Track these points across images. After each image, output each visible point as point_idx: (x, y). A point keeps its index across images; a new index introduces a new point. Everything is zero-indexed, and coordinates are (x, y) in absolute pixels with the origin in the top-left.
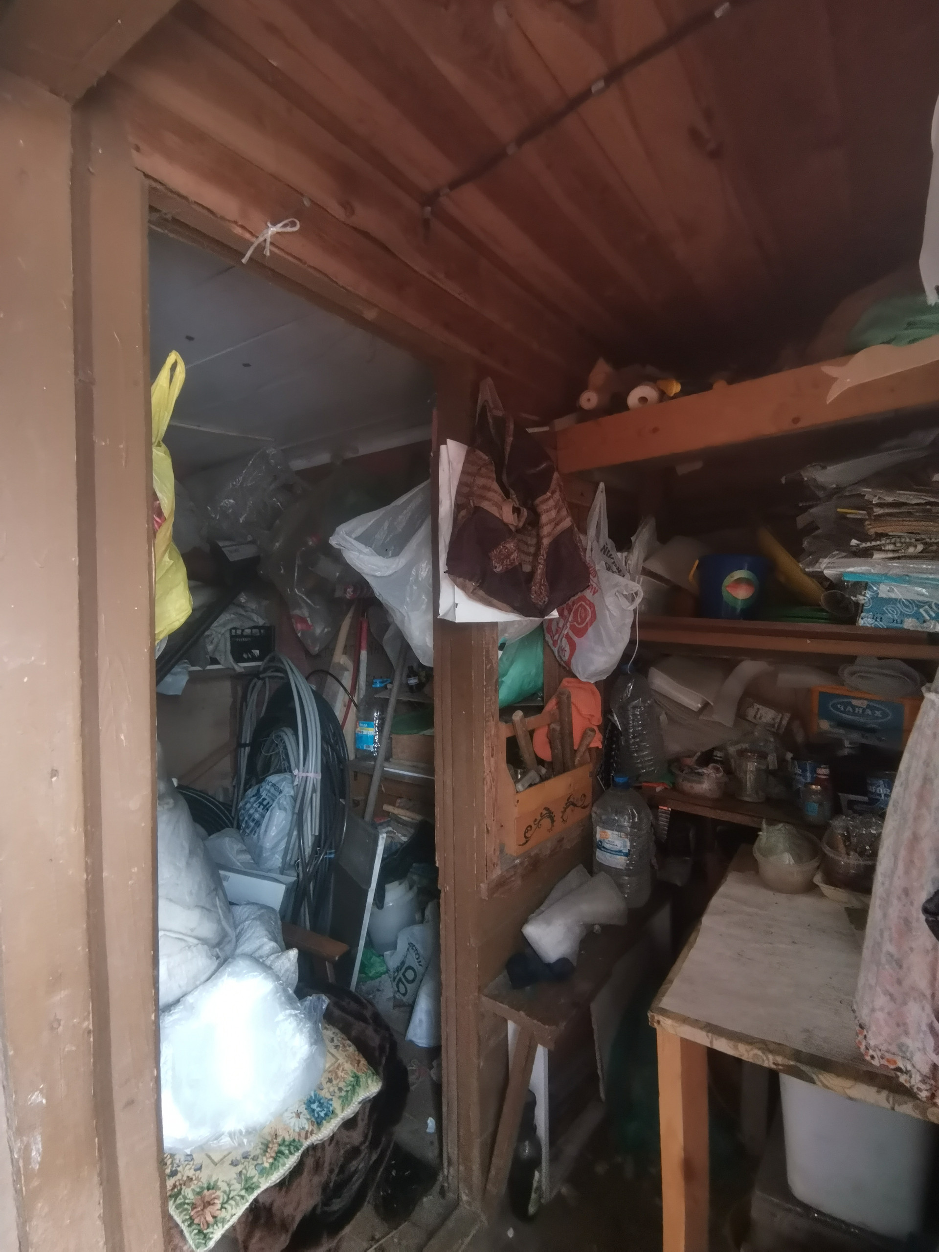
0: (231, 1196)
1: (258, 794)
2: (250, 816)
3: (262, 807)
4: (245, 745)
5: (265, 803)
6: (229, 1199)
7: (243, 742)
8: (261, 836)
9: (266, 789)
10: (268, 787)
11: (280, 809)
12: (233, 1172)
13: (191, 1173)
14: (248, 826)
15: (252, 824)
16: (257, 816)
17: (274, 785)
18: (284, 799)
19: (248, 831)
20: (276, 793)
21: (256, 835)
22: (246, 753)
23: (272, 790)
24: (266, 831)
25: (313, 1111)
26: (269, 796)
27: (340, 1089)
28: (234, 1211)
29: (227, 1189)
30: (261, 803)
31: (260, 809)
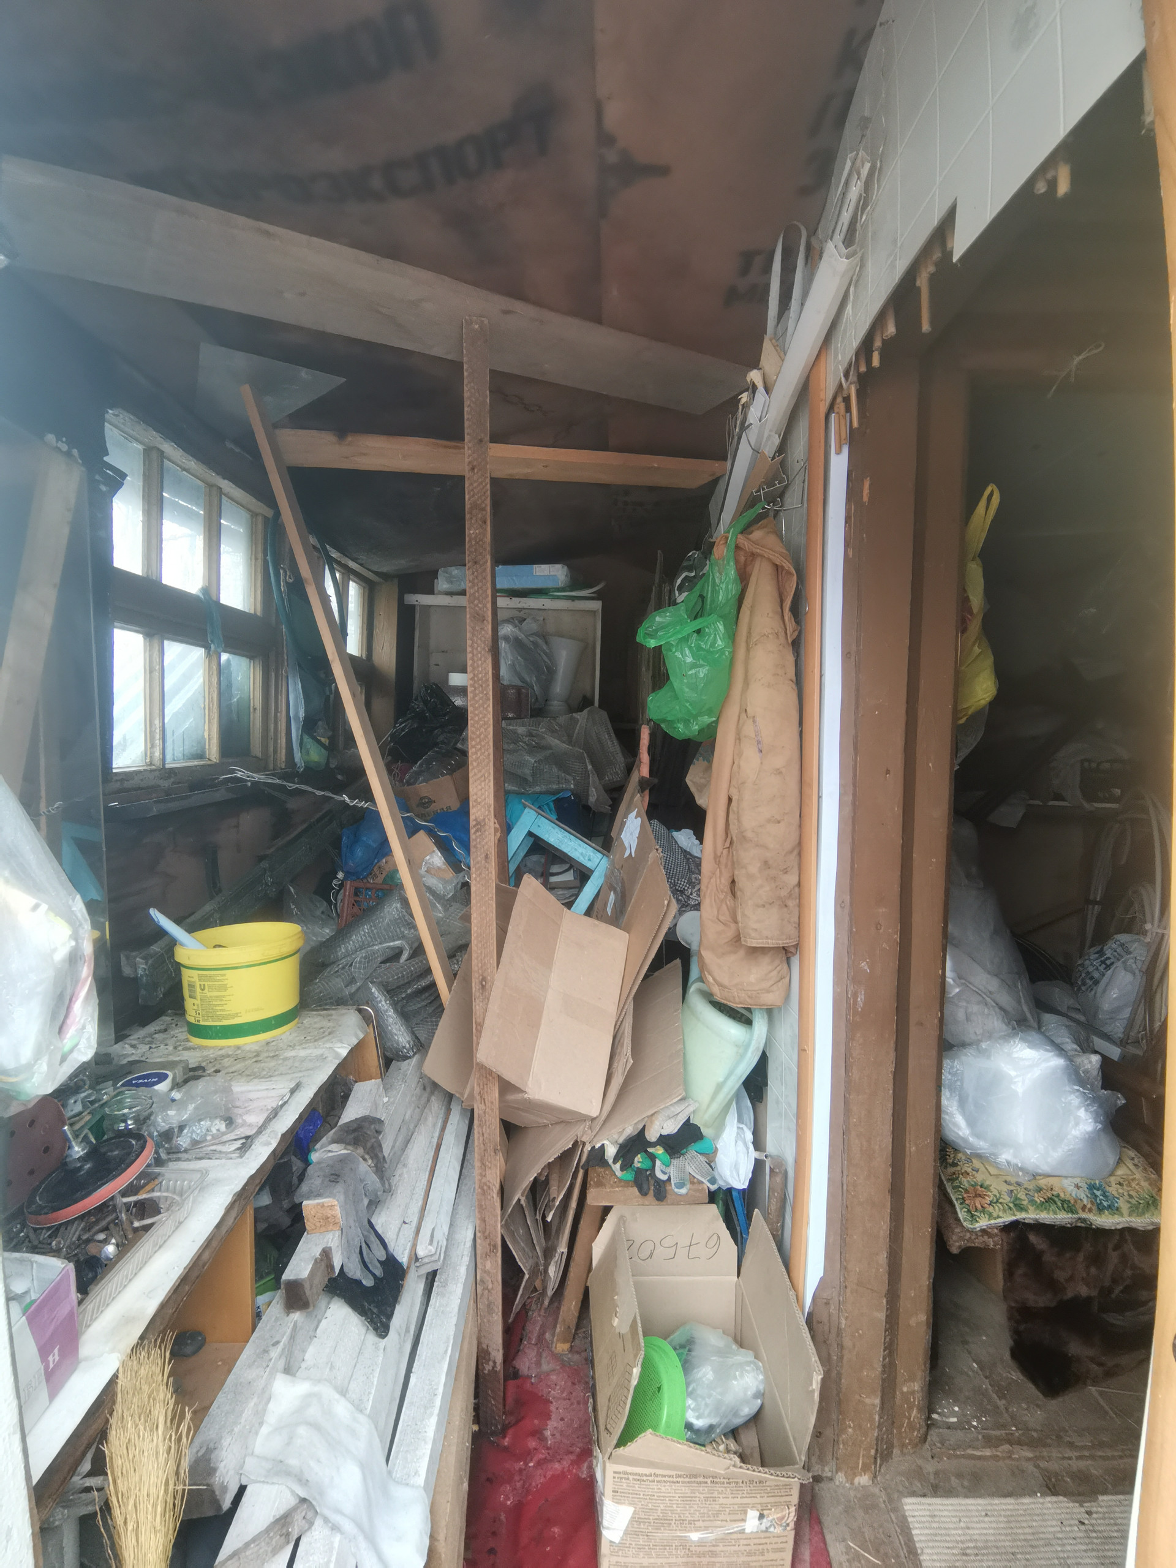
0: (1000, 1201)
1: (1101, 953)
2: (1088, 973)
3: (1104, 966)
4: (1095, 903)
5: (1108, 962)
6: (997, 1201)
7: (1091, 897)
8: (1098, 995)
9: (1110, 948)
10: (1114, 946)
11: (1125, 969)
12: (1005, 1188)
13: (969, 1170)
14: (1084, 984)
15: (1090, 982)
16: (1096, 975)
17: (1122, 945)
18: (1132, 961)
19: (1083, 988)
20: (1123, 953)
21: (1093, 992)
22: (1095, 912)
23: (1119, 950)
24: (1104, 991)
25: (1096, 1196)
26: (1115, 957)
27: (1131, 1196)
28: (1001, 1214)
29: (998, 1195)
30: (1103, 962)
31: (1102, 968)
